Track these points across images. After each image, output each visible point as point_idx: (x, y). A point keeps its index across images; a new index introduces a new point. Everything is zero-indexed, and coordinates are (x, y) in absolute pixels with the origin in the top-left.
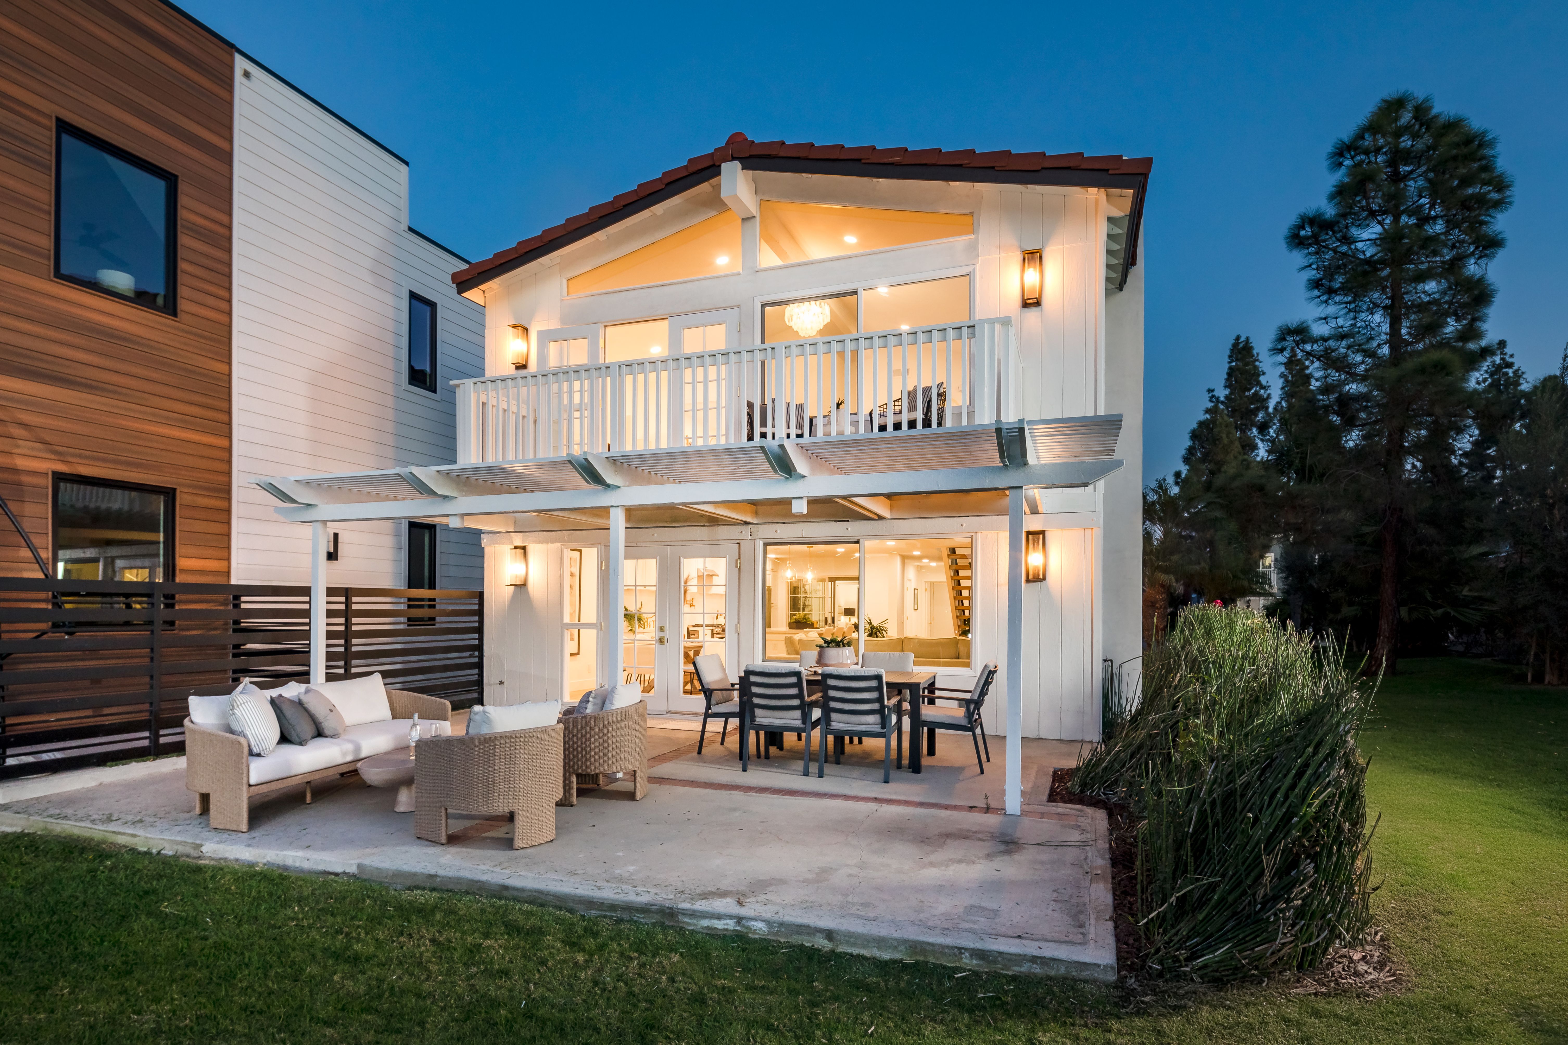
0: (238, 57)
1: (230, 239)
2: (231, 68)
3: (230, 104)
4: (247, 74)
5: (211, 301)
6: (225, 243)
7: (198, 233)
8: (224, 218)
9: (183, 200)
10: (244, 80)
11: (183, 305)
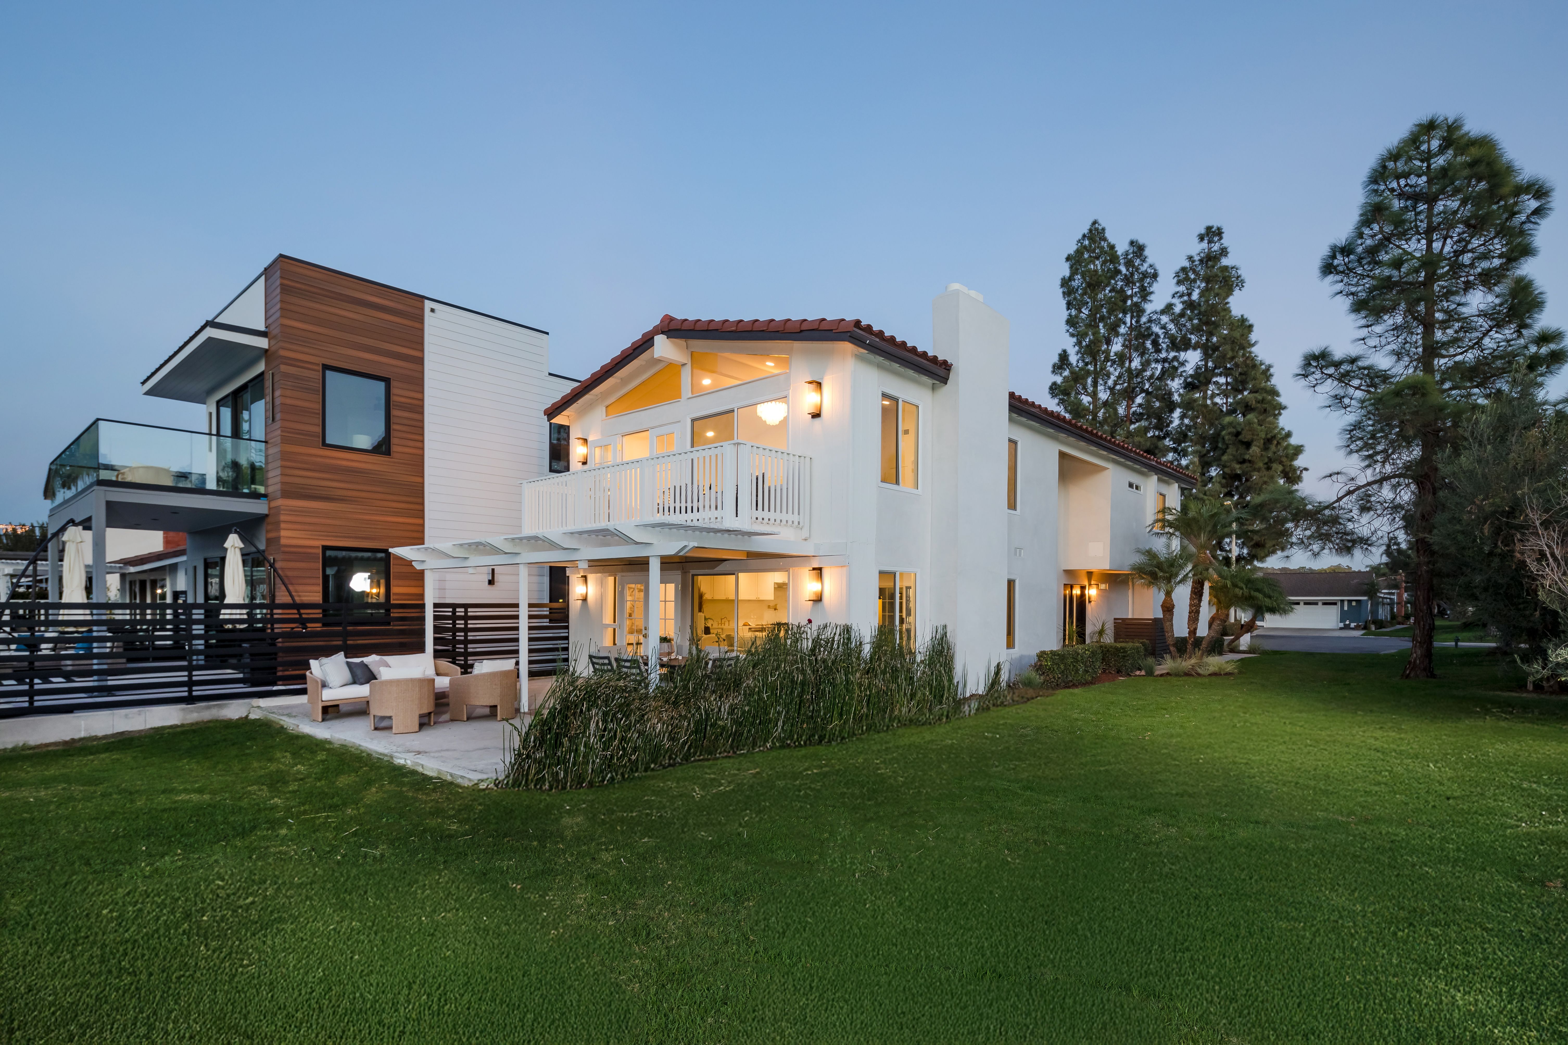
0: (426, 302)
1: (422, 407)
2: (422, 309)
3: (422, 330)
4: (433, 310)
5: (411, 443)
6: (419, 409)
7: (403, 407)
8: (419, 396)
9: (394, 391)
10: (432, 314)
11: (394, 448)
